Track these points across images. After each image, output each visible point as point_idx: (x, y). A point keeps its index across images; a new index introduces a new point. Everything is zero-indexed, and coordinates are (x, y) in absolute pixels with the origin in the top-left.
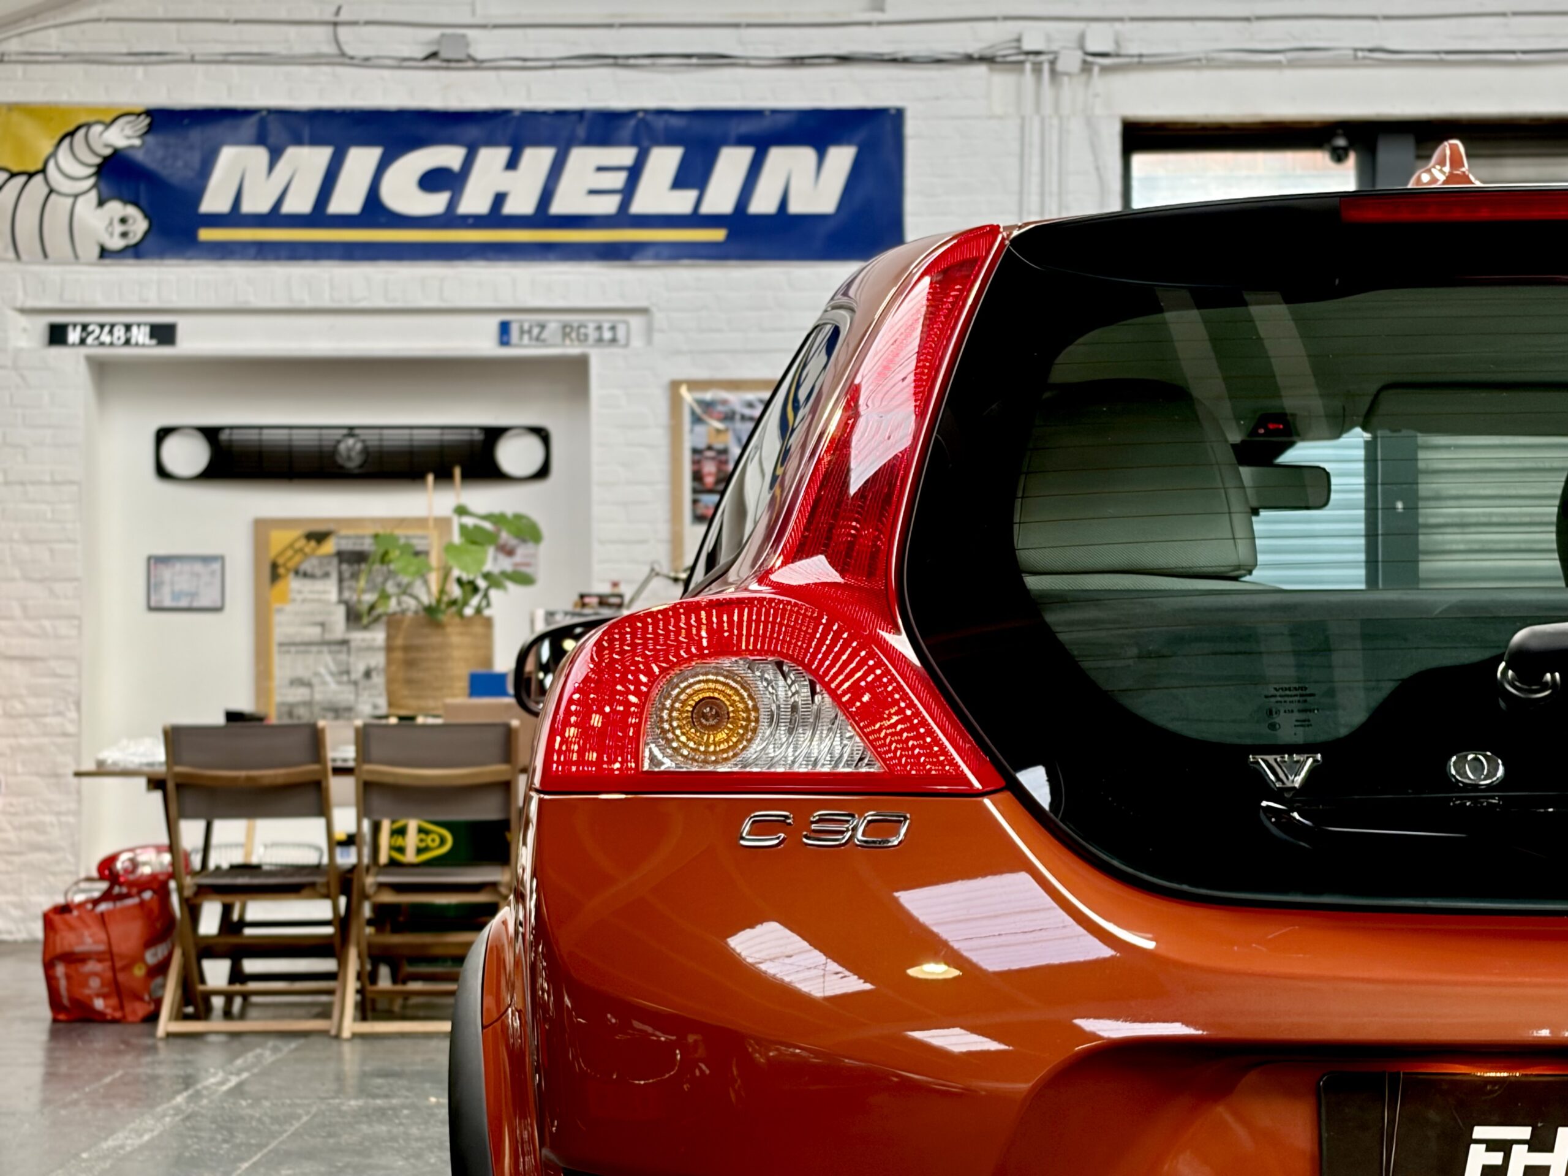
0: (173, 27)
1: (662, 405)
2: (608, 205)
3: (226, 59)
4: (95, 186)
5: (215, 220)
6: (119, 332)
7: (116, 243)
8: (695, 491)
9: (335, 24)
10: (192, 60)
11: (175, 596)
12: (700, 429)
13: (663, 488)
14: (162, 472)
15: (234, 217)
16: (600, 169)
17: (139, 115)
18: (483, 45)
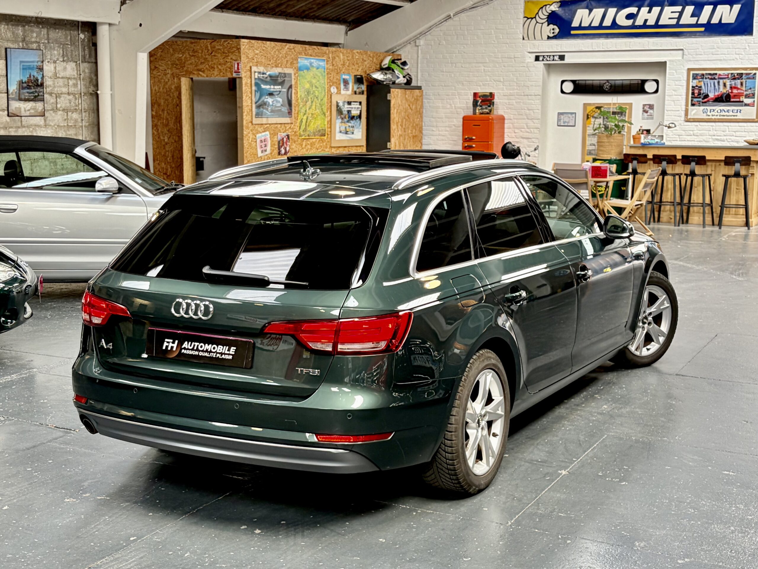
1: (685, 75)
4: (547, 21)
8: (692, 97)
11: (564, 122)
13: (684, 97)
14: (562, 92)
17: (557, 3)
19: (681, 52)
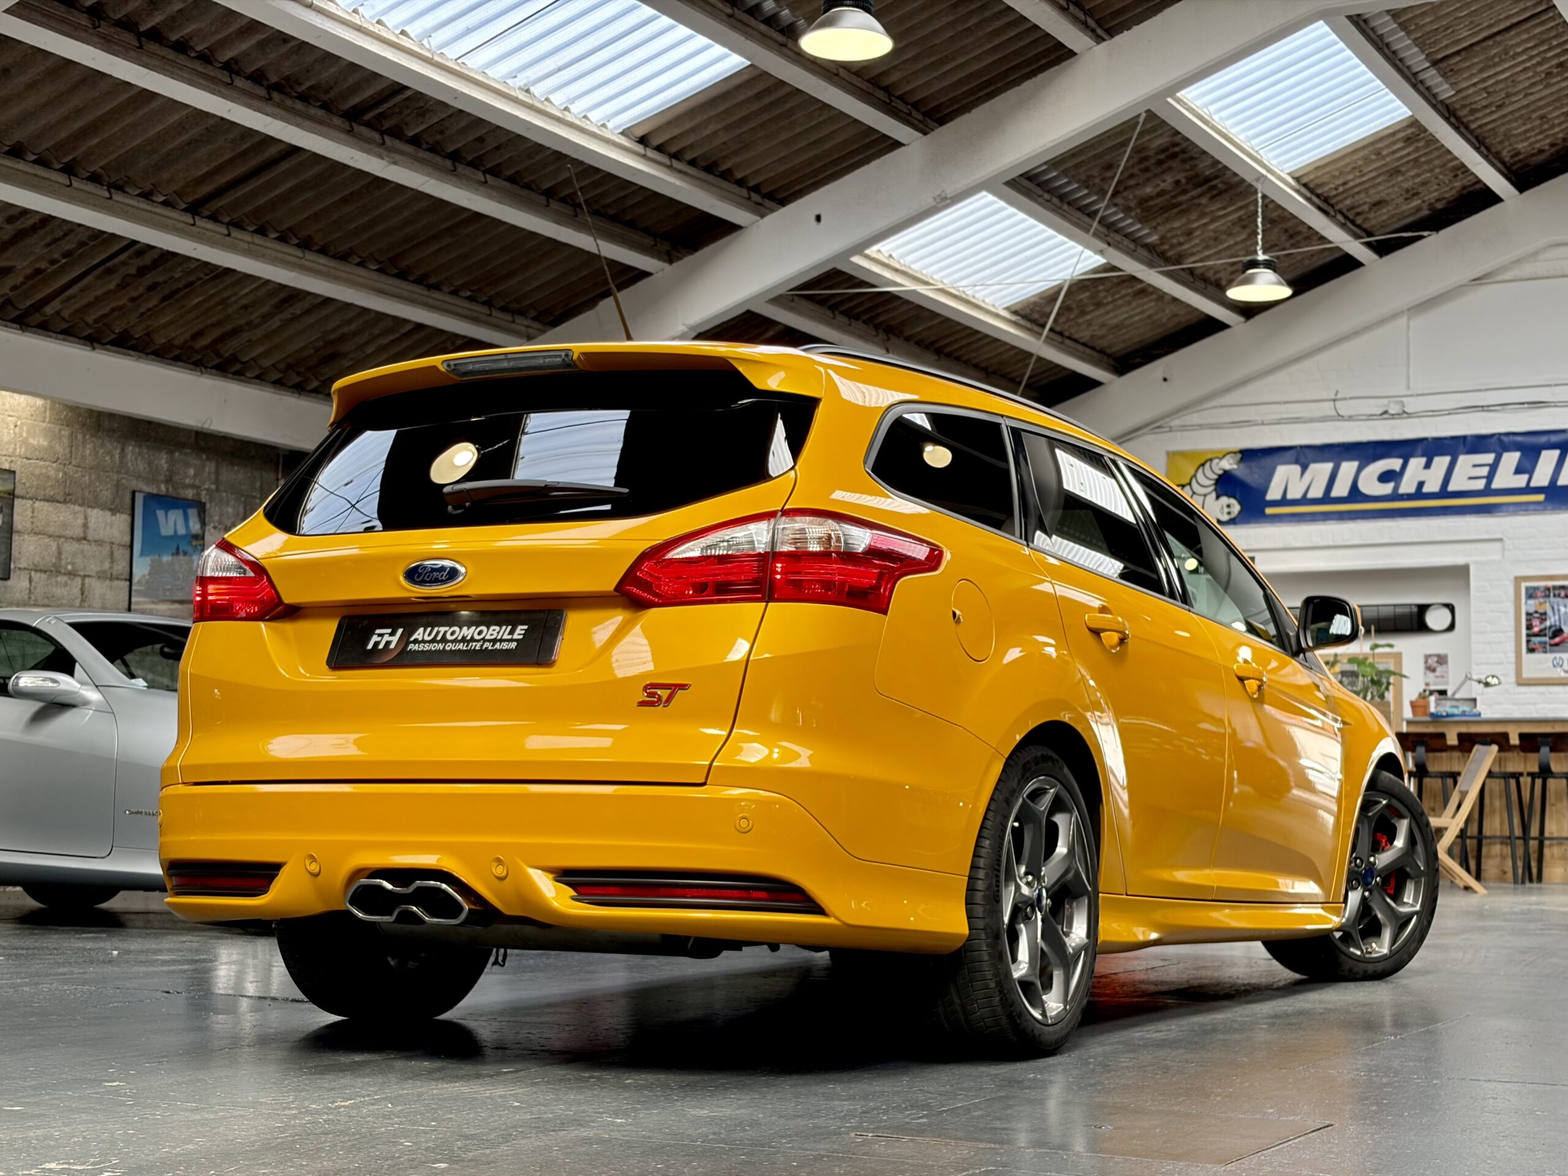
0: (1254, 408)
1: (1511, 590)
2: (1480, 485)
3: (1279, 422)
4: (1215, 490)
5: (1274, 503)
7: (1225, 518)
8: (1528, 635)
9: (1334, 400)
10: (1263, 424)
12: (1531, 602)
13: (1512, 634)
15: (1284, 502)
16: (1475, 466)
17: (1235, 453)
18: (1412, 405)
19: (1497, 546)
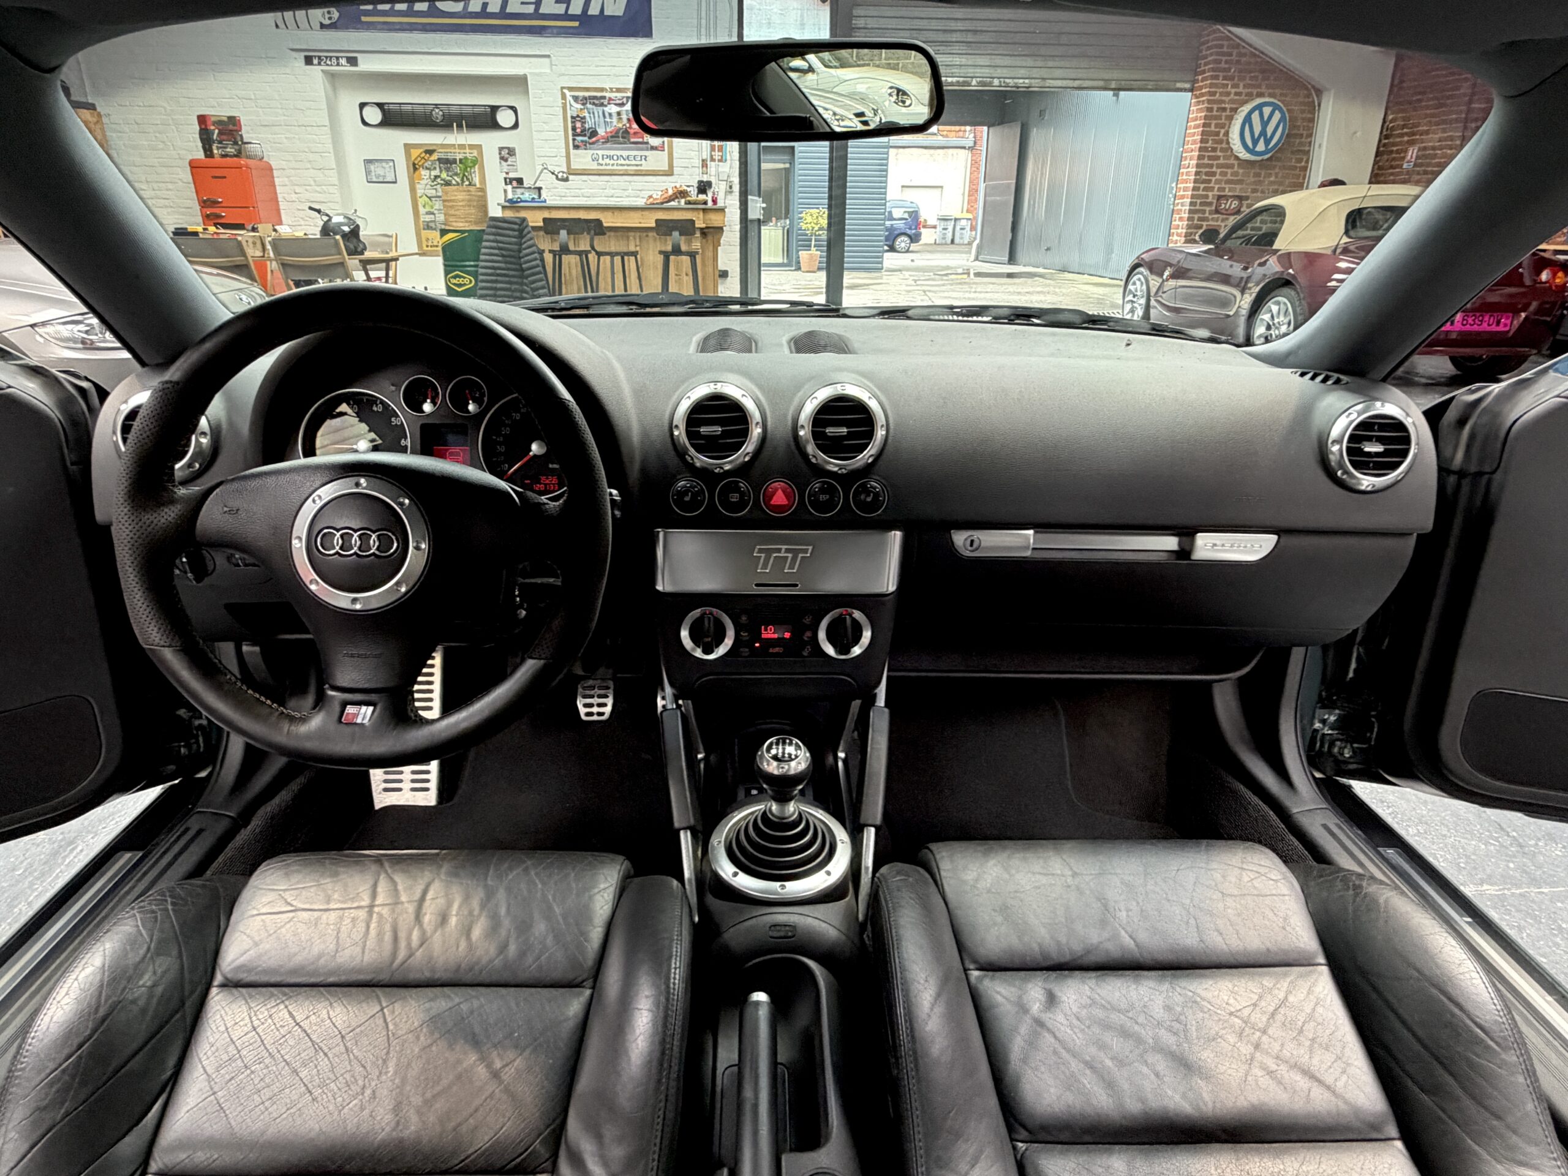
1: (558, 98)
5: (368, 13)
6: (334, 60)
7: (327, 22)
8: (574, 135)
11: (378, 176)
14: (364, 123)
15: (375, 11)
19: (547, 60)
